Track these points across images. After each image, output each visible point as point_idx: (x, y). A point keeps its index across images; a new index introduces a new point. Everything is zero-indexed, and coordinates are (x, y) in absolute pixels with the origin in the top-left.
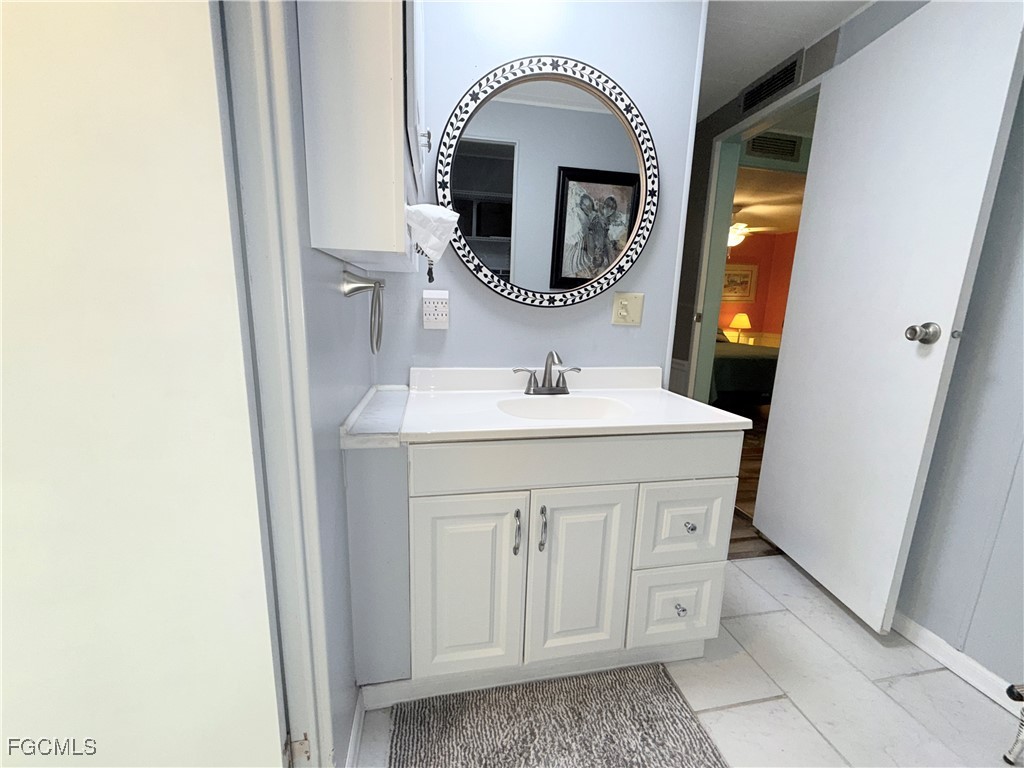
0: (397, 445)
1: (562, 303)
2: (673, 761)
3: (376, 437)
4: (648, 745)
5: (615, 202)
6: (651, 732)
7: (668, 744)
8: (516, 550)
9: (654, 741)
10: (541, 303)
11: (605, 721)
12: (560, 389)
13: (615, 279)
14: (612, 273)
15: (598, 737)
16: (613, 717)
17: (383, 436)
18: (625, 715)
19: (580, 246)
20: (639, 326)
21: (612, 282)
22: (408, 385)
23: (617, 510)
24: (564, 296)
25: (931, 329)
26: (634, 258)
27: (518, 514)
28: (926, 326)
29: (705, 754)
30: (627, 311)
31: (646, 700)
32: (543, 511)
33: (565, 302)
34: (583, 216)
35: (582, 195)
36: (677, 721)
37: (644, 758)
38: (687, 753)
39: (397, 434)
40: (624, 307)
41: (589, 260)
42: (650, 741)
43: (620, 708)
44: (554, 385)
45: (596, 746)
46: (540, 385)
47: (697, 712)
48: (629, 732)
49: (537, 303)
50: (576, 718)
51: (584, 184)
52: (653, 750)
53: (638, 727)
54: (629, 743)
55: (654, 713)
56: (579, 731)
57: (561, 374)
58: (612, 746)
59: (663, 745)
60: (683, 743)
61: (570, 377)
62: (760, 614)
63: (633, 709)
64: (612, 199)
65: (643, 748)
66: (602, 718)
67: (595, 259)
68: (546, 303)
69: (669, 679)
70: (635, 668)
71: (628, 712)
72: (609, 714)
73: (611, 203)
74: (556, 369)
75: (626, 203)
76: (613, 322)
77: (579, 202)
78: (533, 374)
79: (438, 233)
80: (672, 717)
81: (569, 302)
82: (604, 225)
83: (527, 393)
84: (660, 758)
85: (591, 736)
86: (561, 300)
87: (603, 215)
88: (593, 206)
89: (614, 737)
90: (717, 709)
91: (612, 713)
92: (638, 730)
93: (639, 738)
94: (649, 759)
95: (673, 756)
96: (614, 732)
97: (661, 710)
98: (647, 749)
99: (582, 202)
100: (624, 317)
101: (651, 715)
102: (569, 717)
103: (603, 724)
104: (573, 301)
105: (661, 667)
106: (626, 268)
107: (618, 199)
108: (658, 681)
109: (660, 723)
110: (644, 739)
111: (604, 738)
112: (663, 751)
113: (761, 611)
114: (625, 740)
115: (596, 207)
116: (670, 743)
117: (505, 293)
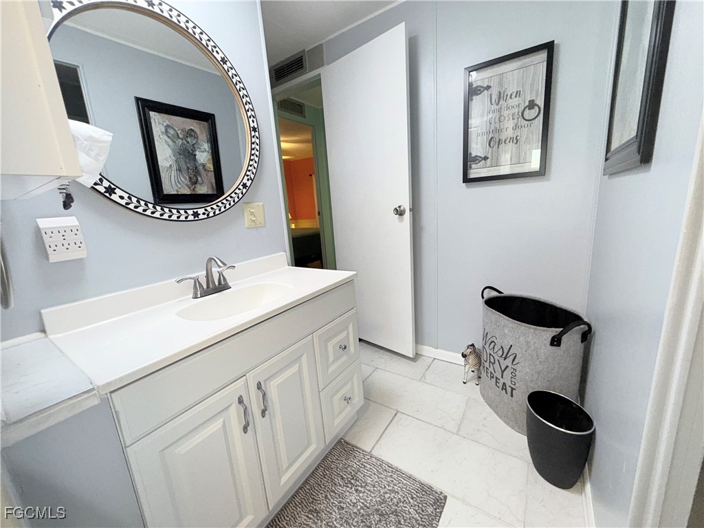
0: (96, 402)
1: (205, 216)
2: (375, 489)
3: (63, 405)
4: (360, 491)
5: (196, 133)
6: (358, 483)
7: (368, 482)
8: (245, 429)
9: (362, 487)
10: (186, 218)
11: (332, 500)
12: (222, 287)
13: (242, 193)
14: (239, 189)
15: (334, 513)
16: (335, 493)
17: (72, 402)
18: (340, 486)
19: (174, 168)
20: (265, 226)
21: (241, 196)
22: (44, 331)
23: (304, 358)
24: (206, 210)
25: (402, 208)
26: (252, 177)
27: (240, 401)
28: (400, 207)
29: (386, 470)
30: (255, 217)
31: (346, 467)
32: (259, 386)
33: (208, 215)
34: (171, 143)
35: (165, 124)
36: (366, 465)
37: (362, 501)
38: (379, 478)
39: (93, 389)
40: (252, 214)
41: (186, 179)
42: (360, 488)
43: (335, 484)
44: (217, 284)
45: (336, 520)
46: (205, 287)
47: (371, 452)
48: (347, 494)
49: (182, 218)
50: (315, 515)
51: (165, 116)
52: (364, 492)
53: (350, 486)
54: (351, 500)
55: (353, 471)
56: (321, 522)
57: (221, 274)
58: (344, 512)
59: (366, 485)
60: (375, 474)
61: (228, 274)
62: (368, 377)
63: (343, 478)
64: (191, 130)
65: (359, 496)
66: (330, 500)
67: (190, 178)
68: (191, 218)
69: (349, 444)
70: (330, 453)
71: (341, 483)
72: (332, 494)
73: (190, 133)
74: (215, 270)
75: (205, 135)
76: (246, 226)
77: (163, 130)
78: (196, 280)
79: (93, 154)
80: (362, 465)
81: (211, 214)
82: (191, 151)
83: (196, 297)
84: (369, 493)
85: (330, 518)
86: (204, 214)
87: (188, 142)
88: (178, 135)
89: (342, 505)
90: (377, 442)
91: (333, 491)
92: (351, 488)
93: (354, 492)
94: (364, 499)
95: (374, 486)
96: (340, 502)
97: (355, 466)
98: (361, 495)
99: (167, 132)
100: (254, 221)
101: (353, 473)
102: (310, 518)
103: (332, 503)
104: (214, 213)
105: (343, 441)
106: (248, 185)
107: (197, 131)
108: (345, 451)
109: (359, 473)
110: (356, 490)
111: (337, 511)
112: (368, 488)
113: (368, 375)
114: (348, 500)
115: (181, 136)
116: (369, 480)
117: (148, 213)
